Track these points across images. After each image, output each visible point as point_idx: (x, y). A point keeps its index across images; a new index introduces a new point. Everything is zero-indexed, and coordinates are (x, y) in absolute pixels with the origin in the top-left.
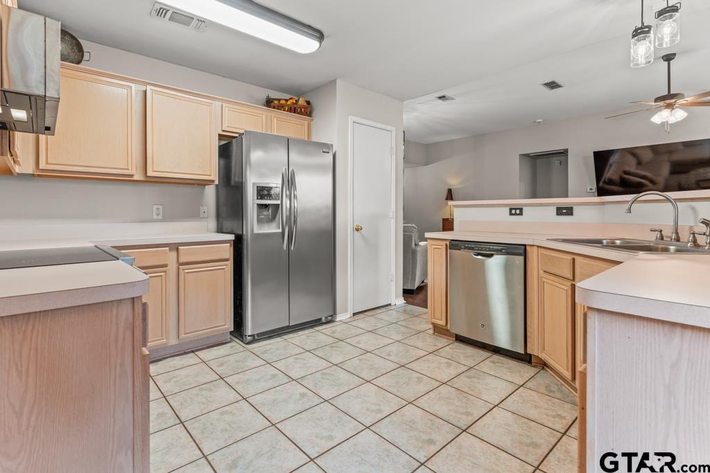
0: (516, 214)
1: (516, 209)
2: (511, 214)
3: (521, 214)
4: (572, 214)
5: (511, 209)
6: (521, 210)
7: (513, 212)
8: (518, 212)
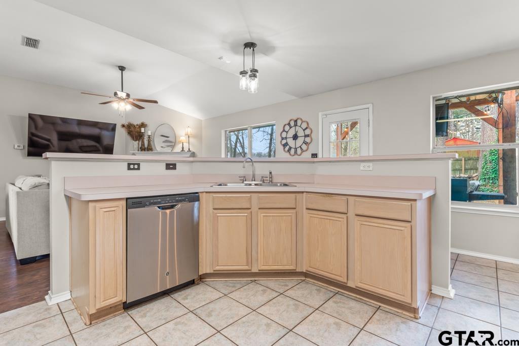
0: (134, 169)
1: (134, 164)
2: (129, 169)
3: (138, 169)
4: (175, 169)
5: (129, 165)
6: (139, 165)
7: (132, 166)
8: (136, 167)
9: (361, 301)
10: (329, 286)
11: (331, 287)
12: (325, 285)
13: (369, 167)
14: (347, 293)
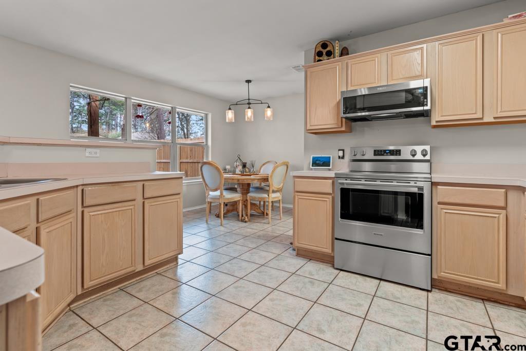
9: (142, 280)
10: (106, 292)
11: (109, 290)
12: (101, 293)
13: (96, 153)
14: (127, 283)
